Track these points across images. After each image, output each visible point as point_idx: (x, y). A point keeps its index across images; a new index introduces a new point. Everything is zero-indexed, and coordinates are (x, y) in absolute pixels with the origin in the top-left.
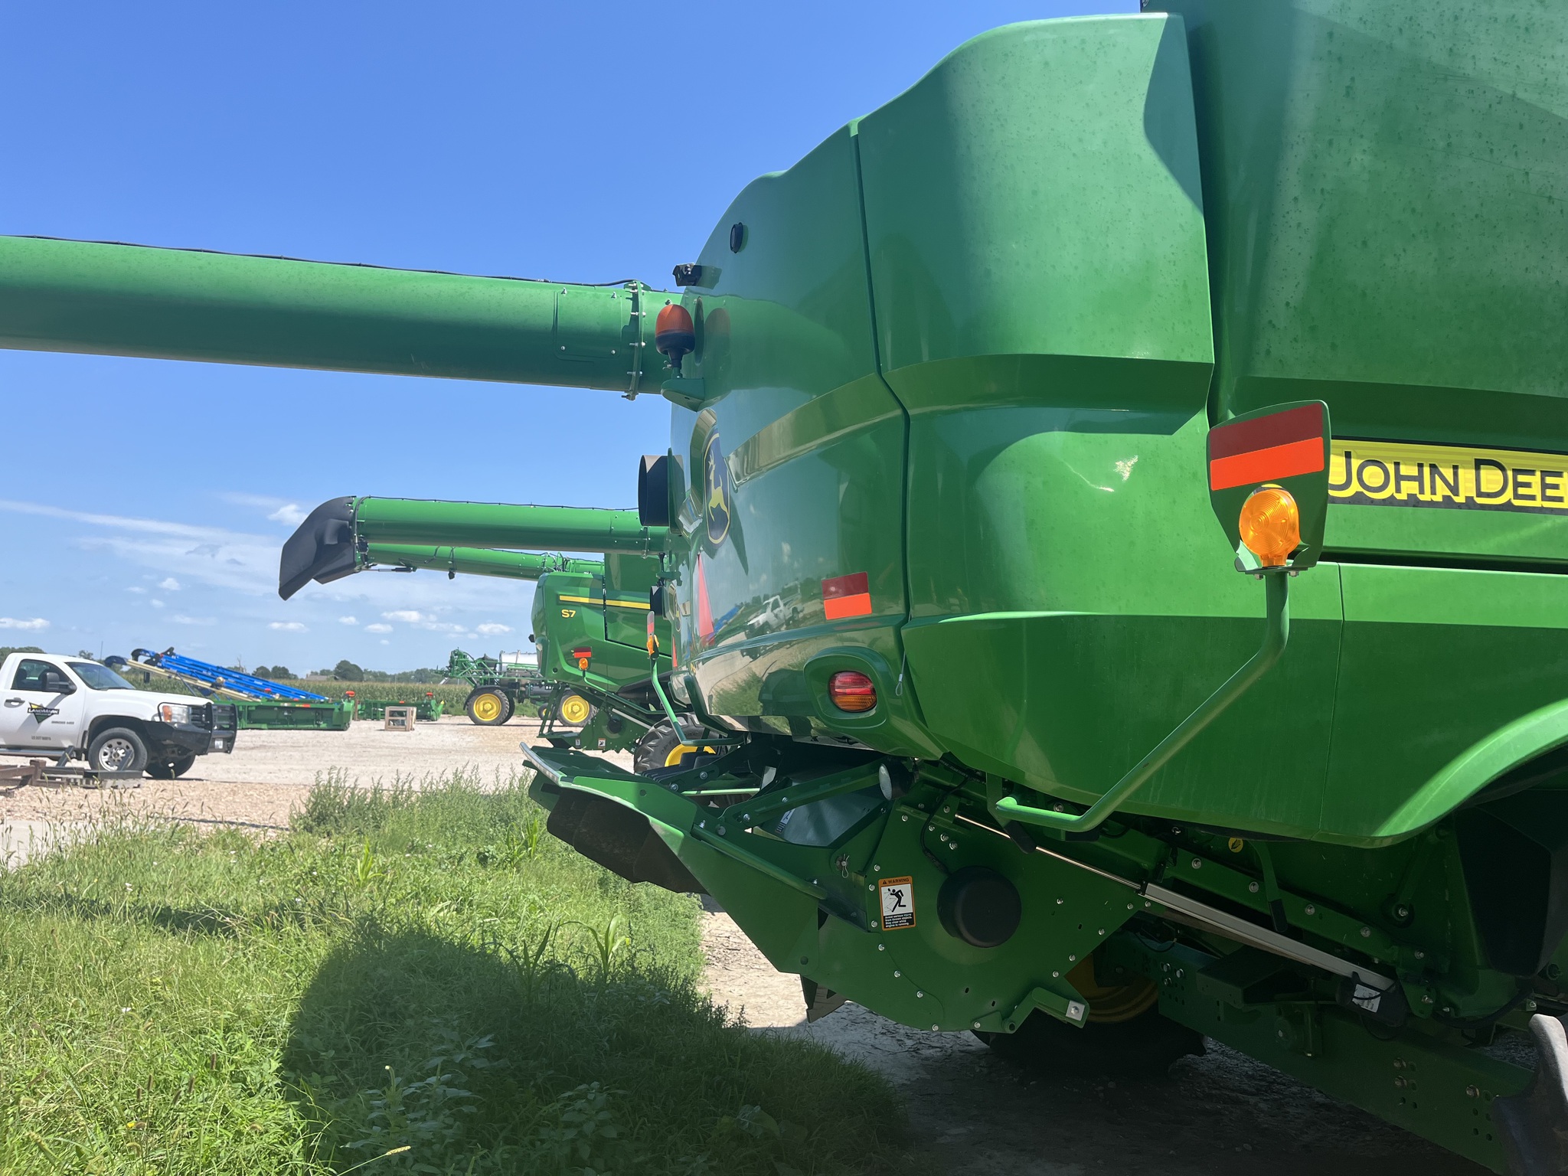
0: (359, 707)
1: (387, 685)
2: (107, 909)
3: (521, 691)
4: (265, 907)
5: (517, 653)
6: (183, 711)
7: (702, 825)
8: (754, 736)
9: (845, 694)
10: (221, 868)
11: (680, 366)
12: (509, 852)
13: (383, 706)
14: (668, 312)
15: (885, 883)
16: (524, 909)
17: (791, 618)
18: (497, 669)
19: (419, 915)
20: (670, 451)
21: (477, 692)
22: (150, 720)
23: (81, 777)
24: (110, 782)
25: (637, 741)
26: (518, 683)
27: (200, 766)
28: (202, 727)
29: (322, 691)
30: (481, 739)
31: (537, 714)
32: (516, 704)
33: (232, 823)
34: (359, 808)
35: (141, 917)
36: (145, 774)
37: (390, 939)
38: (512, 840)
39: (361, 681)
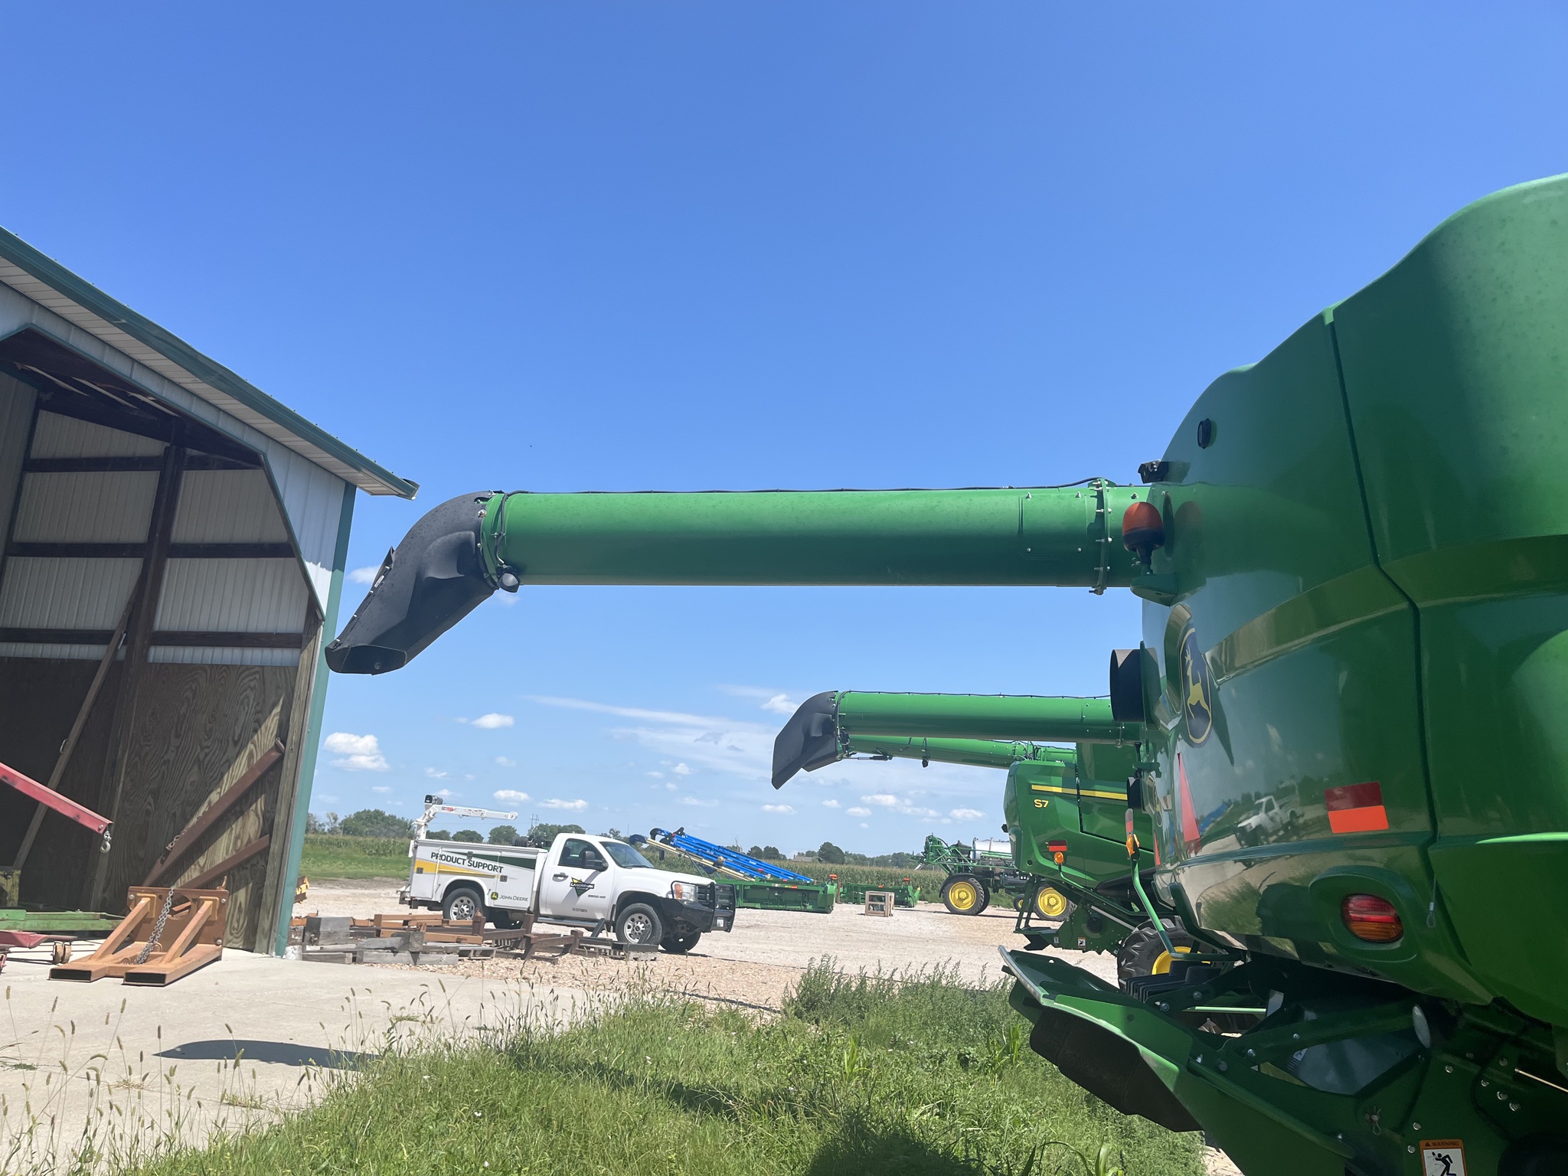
0: (841, 890)
1: (867, 869)
2: (631, 1081)
3: (996, 881)
4: (762, 1093)
5: (990, 841)
6: (692, 890)
7: (1199, 1060)
8: (1253, 955)
9: (1362, 920)
10: (724, 1048)
11: (1149, 563)
12: (989, 1056)
13: (864, 889)
14: (1135, 511)
15: (1428, 1145)
16: (1008, 1121)
17: (1289, 823)
18: (971, 856)
19: (902, 1116)
20: (1142, 644)
21: (952, 880)
22: (664, 896)
23: (610, 948)
24: (633, 954)
25: (1120, 942)
26: (992, 872)
27: (706, 942)
28: (707, 906)
29: (807, 872)
30: (957, 928)
31: (1012, 904)
32: (991, 894)
33: (732, 1002)
34: (844, 997)
35: (659, 1092)
36: (660, 948)
37: (876, 1140)
38: (993, 1043)
39: (843, 864)
